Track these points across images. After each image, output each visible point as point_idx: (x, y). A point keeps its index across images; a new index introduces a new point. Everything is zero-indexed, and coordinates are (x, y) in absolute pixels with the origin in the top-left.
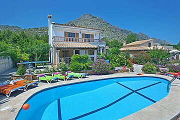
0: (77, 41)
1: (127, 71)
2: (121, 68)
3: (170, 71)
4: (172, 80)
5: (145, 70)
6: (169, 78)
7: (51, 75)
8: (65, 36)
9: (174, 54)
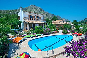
0: (34, 19)
1: (57, 33)
2: (55, 32)
3: (72, 32)
4: (73, 35)
5: (64, 32)
6: (72, 35)
7: (28, 35)
8: (29, 17)
9: (72, 26)
